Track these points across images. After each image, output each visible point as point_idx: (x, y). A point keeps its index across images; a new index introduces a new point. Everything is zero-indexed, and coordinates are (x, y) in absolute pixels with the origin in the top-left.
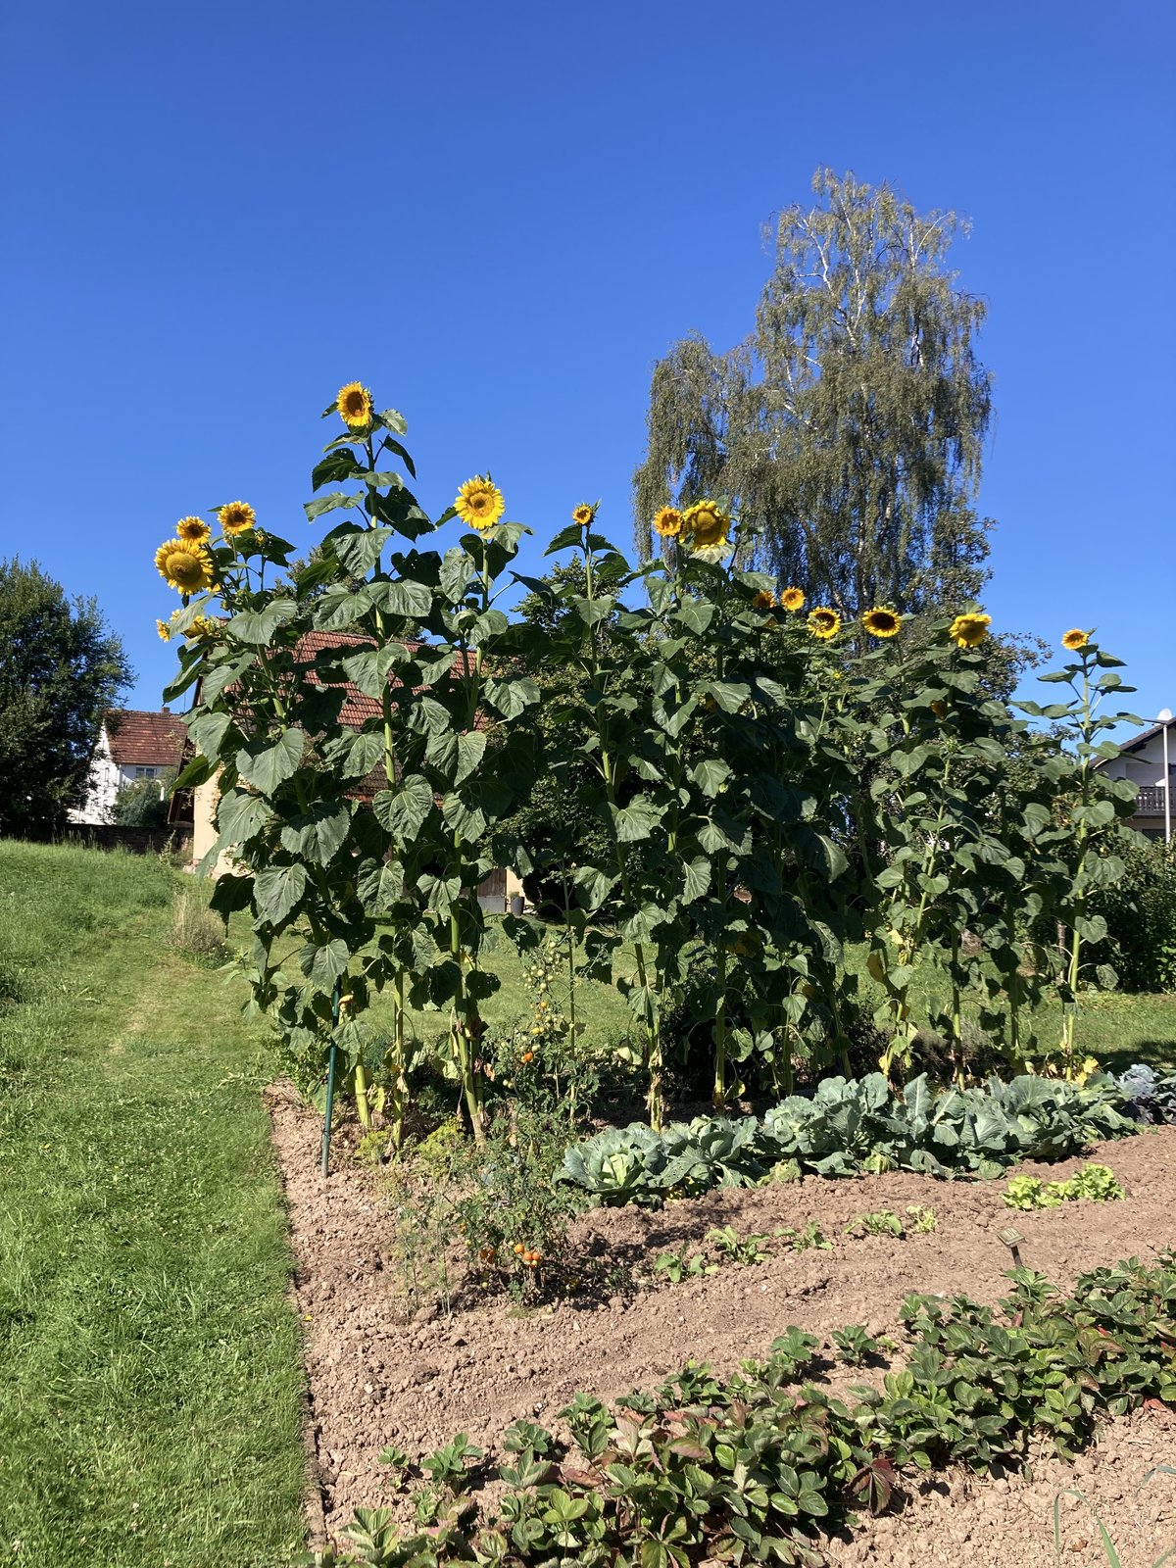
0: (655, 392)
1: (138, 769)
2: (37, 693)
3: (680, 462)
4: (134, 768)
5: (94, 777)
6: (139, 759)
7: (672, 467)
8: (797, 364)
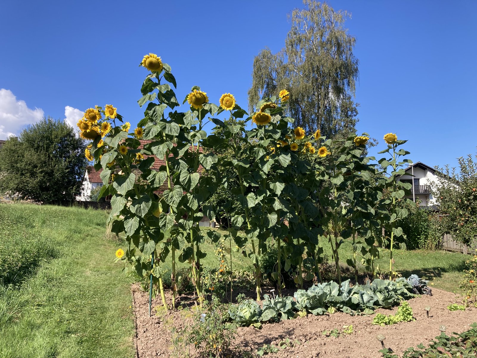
0: (254, 66)
1: (97, 184)
2: (65, 161)
3: (262, 87)
4: (96, 184)
5: (83, 186)
6: (98, 181)
7: (260, 90)
8: (298, 57)
